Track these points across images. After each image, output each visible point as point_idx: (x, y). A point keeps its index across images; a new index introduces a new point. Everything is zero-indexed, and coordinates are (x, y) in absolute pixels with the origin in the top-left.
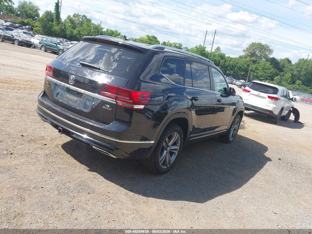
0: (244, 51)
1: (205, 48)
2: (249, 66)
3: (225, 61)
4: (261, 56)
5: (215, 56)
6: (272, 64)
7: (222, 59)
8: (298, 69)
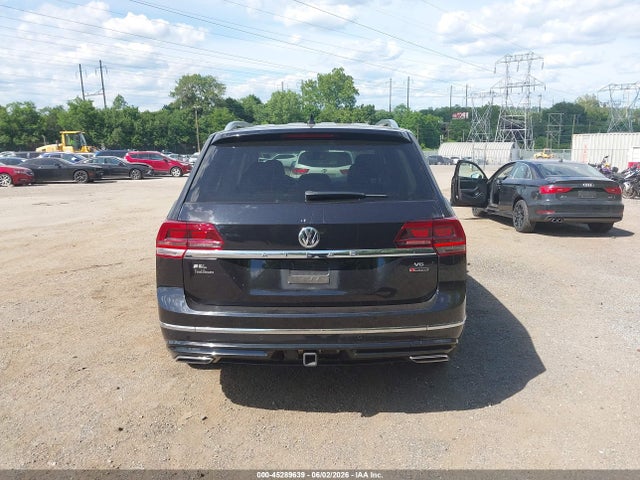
0: (173, 95)
1: (91, 102)
2: (191, 122)
3: (144, 122)
4: (206, 99)
5: (118, 115)
6: (231, 111)
7: (136, 120)
8: (276, 112)
